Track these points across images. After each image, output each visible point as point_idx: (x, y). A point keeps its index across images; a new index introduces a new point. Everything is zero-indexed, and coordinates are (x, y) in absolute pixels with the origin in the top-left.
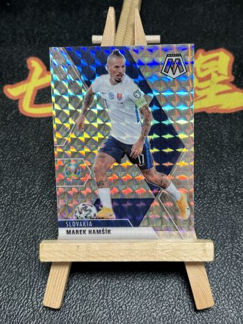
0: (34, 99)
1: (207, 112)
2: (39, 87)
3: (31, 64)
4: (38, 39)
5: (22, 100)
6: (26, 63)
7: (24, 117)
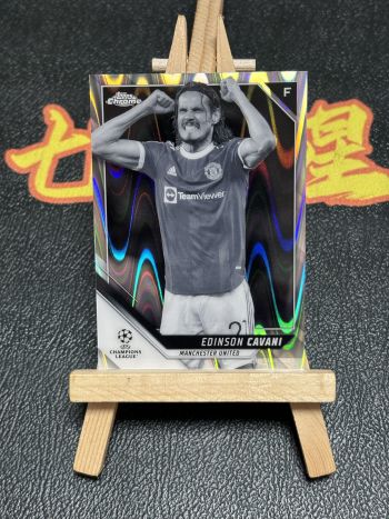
0: (53, 174)
1: (327, 203)
2: (62, 153)
3: (50, 115)
4: (63, 74)
5: (35, 174)
6: (41, 114)
7: (37, 203)
